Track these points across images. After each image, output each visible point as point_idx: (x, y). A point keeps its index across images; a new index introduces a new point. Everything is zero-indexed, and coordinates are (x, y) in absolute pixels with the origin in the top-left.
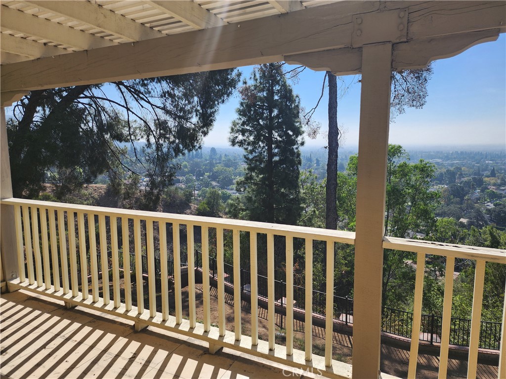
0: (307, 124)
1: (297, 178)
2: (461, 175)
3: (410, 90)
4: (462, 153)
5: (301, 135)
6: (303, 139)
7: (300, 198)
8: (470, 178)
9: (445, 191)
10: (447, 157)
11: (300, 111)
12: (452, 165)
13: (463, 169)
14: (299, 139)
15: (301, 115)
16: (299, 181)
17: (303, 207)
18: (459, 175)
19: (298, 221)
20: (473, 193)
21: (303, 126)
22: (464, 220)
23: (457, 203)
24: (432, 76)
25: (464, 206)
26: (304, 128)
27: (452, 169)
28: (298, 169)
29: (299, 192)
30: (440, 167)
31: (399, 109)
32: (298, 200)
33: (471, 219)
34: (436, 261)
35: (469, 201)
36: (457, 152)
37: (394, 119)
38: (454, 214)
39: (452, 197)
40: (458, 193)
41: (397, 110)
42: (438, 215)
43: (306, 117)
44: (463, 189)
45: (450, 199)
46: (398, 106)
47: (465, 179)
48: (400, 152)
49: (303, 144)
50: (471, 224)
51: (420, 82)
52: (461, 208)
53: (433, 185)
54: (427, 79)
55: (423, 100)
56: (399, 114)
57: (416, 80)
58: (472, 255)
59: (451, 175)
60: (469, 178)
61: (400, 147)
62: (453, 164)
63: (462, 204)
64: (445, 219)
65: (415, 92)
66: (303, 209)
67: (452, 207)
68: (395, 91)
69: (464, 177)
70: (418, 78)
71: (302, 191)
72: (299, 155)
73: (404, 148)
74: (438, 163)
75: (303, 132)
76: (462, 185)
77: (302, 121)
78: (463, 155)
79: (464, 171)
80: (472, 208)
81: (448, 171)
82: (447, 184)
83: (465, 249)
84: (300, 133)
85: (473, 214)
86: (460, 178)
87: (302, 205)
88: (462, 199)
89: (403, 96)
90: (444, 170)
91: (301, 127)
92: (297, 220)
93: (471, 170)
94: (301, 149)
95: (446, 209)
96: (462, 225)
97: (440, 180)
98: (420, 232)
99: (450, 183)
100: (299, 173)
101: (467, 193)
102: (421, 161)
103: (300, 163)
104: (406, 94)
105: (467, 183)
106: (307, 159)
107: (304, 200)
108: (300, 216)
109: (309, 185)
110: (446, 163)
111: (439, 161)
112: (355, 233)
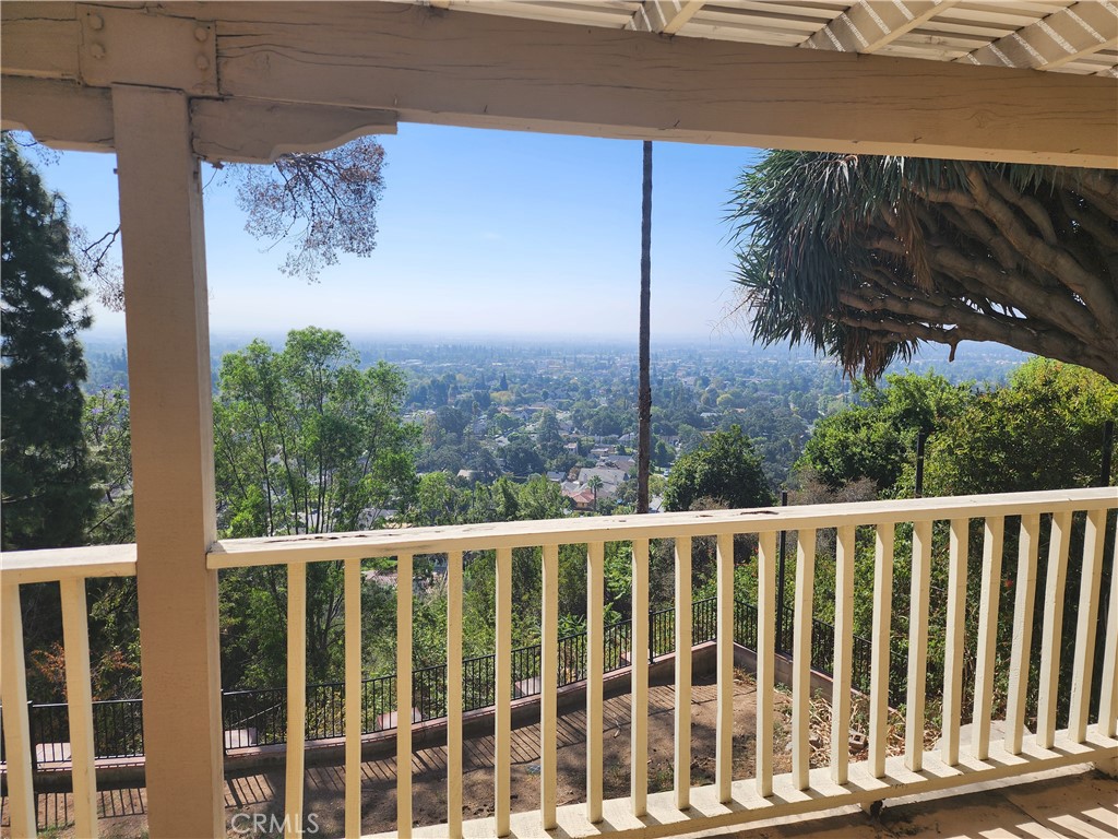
0: (96, 271)
1: (77, 413)
2: (456, 390)
3: (345, 216)
4: (454, 347)
5: (78, 299)
6: (85, 309)
7: (87, 467)
8: (471, 394)
9: (431, 422)
10: (430, 356)
11: (71, 236)
12: (440, 371)
13: (457, 378)
14: (75, 310)
15: (74, 247)
16: (83, 421)
17: (100, 490)
18: (453, 388)
19: (87, 530)
20: (476, 422)
21: (83, 275)
22: (465, 473)
23: (452, 442)
24: (384, 192)
25: (464, 446)
26: (87, 282)
27: (440, 378)
28: (76, 390)
29: (85, 451)
30: (420, 374)
31: (324, 255)
32: (82, 474)
33: (476, 469)
34: (427, 564)
35: (472, 436)
36: (446, 346)
37: (316, 275)
38: (448, 464)
39: (444, 430)
40: (453, 423)
41: (320, 257)
42: (421, 469)
43: (90, 253)
44: (460, 417)
45: (441, 436)
46: (322, 249)
47: (463, 396)
48: (340, 346)
49: (86, 322)
50: (476, 477)
51: (362, 201)
52: (458, 451)
53: (411, 411)
54: (375, 197)
55: (370, 239)
56: (325, 265)
57: (353, 196)
58: (387, 548)
59: (439, 391)
60: (469, 394)
61: (340, 335)
62: (442, 367)
63: (460, 443)
64: (434, 475)
65: (353, 222)
66: (98, 494)
67: (445, 451)
68: (313, 215)
69: (461, 393)
70: (358, 193)
71: (94, 449)
72: (76, 352)
73: (347, 337)
74: (415, 368)
75: (85, 293)
76: (458, 408)
77: (79, 262)
78: (456, 351)
79: (460, 381)
80: (477, 449)
81: (433, 382)
82: (434, 409)
83: (375, 538)
84: (75, 293)
85: (479, 460)
86: (454, 395)
87: (95, 486)
88: (460, 435)
89: (332, 227)
90: (427, 381)
91: (79, 278)
92: (85, 526)
93: (471, 380)
94: (82, 336)
95: (435, 456)
96: (463, 483)
97: (420, 399)
98: (392, 508)
99: (438, 405)
100: (80, 401)
101: (468, 422)
102: (381, 365)
103: (81, 373)
104: (337, 224)
105: (467, 404)
106: (113, 362)
107: (101, 472)
108: (91, 514)
109: (115, 430)
110: (430, 367)
111: (418, 363)
112: (135, 545)
